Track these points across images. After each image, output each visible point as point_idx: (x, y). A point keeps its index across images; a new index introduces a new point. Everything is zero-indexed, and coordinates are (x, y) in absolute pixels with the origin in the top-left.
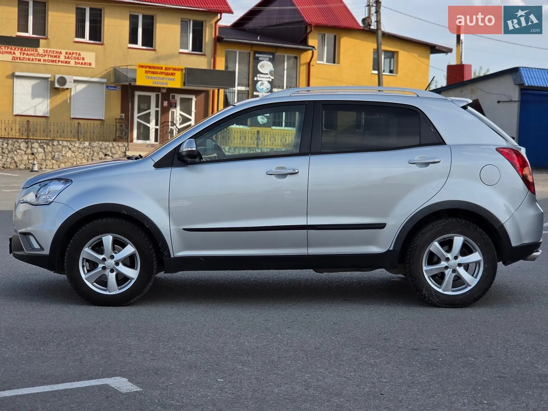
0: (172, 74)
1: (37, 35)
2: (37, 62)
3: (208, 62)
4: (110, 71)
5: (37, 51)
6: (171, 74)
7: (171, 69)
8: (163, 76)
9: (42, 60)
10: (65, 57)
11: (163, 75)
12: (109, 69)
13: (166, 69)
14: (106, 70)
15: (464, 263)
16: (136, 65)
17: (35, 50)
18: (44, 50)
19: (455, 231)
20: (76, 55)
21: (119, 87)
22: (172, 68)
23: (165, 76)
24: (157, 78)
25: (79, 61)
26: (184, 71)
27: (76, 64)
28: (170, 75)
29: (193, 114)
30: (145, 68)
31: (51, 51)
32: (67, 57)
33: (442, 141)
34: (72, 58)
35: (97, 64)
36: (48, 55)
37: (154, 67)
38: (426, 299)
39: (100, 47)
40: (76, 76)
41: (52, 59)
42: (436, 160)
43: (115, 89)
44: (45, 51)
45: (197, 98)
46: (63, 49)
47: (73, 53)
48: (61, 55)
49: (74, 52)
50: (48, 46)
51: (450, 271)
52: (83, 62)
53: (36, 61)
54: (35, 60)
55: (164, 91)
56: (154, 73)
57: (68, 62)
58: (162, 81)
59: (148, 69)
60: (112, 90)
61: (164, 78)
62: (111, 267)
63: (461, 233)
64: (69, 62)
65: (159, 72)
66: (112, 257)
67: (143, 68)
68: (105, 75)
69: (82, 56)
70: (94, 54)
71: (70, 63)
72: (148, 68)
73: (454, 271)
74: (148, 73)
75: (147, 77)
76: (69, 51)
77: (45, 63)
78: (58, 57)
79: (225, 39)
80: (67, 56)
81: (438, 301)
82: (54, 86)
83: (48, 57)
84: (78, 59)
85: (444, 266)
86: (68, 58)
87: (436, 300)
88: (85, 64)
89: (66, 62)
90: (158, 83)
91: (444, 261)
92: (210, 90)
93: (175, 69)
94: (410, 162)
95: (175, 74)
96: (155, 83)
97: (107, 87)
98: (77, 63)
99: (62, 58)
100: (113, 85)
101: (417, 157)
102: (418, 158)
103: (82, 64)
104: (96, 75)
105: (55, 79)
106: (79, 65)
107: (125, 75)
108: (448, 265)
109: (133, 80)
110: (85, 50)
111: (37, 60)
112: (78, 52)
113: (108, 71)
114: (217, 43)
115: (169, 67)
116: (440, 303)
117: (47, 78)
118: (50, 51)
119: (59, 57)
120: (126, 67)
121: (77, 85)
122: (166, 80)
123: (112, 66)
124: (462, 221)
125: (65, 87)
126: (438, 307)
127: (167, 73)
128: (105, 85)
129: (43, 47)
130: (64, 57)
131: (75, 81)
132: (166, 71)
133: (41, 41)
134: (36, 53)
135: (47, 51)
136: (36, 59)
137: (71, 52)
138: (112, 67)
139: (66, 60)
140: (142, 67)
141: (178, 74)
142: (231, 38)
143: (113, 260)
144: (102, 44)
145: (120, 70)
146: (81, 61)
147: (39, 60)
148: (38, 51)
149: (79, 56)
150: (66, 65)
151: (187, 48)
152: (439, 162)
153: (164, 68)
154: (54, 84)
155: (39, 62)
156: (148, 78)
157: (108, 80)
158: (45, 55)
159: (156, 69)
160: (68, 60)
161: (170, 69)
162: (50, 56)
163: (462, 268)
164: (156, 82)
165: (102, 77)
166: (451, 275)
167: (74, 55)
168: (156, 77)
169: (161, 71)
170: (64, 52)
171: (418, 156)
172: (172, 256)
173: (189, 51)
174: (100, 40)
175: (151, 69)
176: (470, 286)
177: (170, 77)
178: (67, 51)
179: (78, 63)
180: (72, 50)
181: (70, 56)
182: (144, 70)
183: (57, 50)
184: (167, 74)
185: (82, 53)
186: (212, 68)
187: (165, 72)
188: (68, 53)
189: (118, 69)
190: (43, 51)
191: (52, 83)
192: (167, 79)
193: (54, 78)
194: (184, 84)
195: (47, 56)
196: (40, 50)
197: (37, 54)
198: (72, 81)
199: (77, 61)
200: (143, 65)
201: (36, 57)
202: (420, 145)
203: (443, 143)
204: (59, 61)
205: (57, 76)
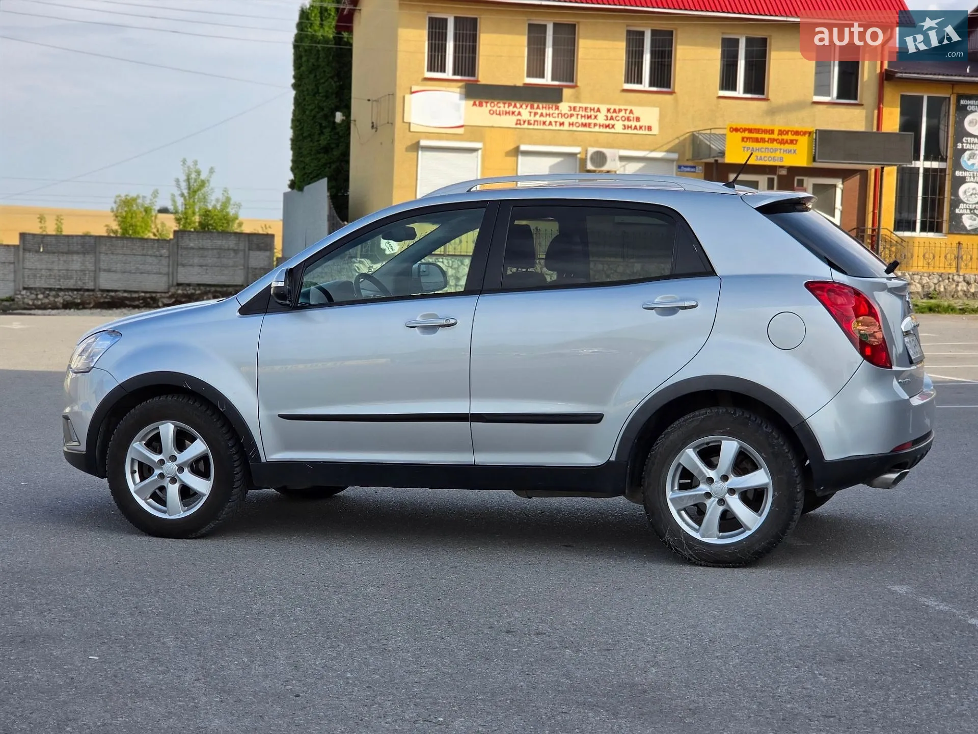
0: (792, 142)
1: (559, 80)
2: (558, 127)
3: (867, 117)
4: (685, 140)
5: (557, 108)
6: (789, 141)
7: (790, 133)
8: (775, 145)
9: (566, 124)
10: (607, 117)
11: (775, 143)
12: (683, 135)
13: (781, 132)
14: (678, 138)
15: (738, 489)
16: (725, 128)
17: (556, 106)
18: (570, 107)
19: (721, 431)
20: (626, 113)
21: (700, 168)
22: (791, 131)
23: (779, 145)
24: (763, 150)
25: (629, 123)
26: (814, 134)
27: (625, 129)
28: (789, 144)
29: (838, 213)
30: (741, 132)
31: (582, 107)
32: (609, 118)
33: (711, 270)
34: (618, 118)
35: (661, 127)
36: (578, 115)
37: (758, 131)
38: (672, 549)
39: (668, 97)
40: (625, 148)
41: (584, 121)
42: (688, 304)
43: (692, 170)
44: (572, 109)
45: (845, 183)
46: (603, 102)
47: (620, 110)
48: (598, 113)
49: (622, 107)
50: (577, 99)
51: (714, 501)
52: (638, 124)
53: (556, 125)
54: (554, 124)
55: (784, 172)
56: (757, 140)
57: (611, 126)
58: (773, 155)
59: (747, 134)
60: (687, 172)
61: (776, 150)
62: (172, 475)
63: (732, 434)
64: (613, 126)
65: (767, 140)
66: (173, 458)
67: (739, 133)
68: (675, 146)
69: (636, 114)
70: (656, 111)
71: (615, 127)
72: (747, 132)
73: (722, 501)
74: (746, 141)
75: (744, 147)
76: (612, 107)
77: (571, 128)
78: (593, 117)
79: (899, 75)
80: (609, 115)
81: (691, 555)
82: (586, 167)
83: (577, 118)
84: (628, 119)
85: (704, 492)
86: (612, 118)
87: (688, 552)
88: (641, 128)
89: (608, 126)
90: (765, 159)
91: (704, 483)
92: (871, 170)
93: (797, 133)
94: (645, 307)
95: (797, 141)
96: (759, 158)
97: (680, 167)
98: (626, 127)
99: (601, 119)
100: (690, 164)
101: (658, 298)
102: (662, 298)
103: (636, 128)
104: (660, 147)
105: (586, 156)
106: (629, 131)
107: (707, 145)
108: (711, 491)
109: (720, 155)
110: (641, 104)
111: (558, 124)
112: (629, 108)
113: (682, 138)
114: (885, 82)
115: (787, 129)
116: (695, 558)
117: (573, 155)
118: (580, 107)
119: (596, 117)
120: (708, 132)
121: (627, 164)
122: (780, 152)
123: (688, 131)
124: (735, 413)
125: (605, 168)
126: (695, 564)
127: (783, 140)
128: (675, 163)
129: (569, 101)
130: (605, 118)
131: (622, 158)
132: (780, 137)
133: (567, 92)
134: (557, 112)
135: (575, 108)
136: (556, 122)
137: (617, 108)
138: (688, 133)
139: (607, 122)
140: (736, 130)
141: (804, 141)
142: (910, 73)
143: (174, 463)
144: (671, 93)
145: (700, 137)
146: (633, 124)
147: (562, 124)
148: (560, 108)
149: (631, 115)
150: (608, 130)
151: (828, 94)
152: (695, 306)
153: (776, 132)
154: (586, 164)
155: (562, 128)
156: (746, 149)
157: (682, 155)
158: (572, 115)
159: (762, 133)
160: (612, 122)
161: (787, 133)
162: (579, 117)
163: (736, 496)
164: (761, 157)
165: (668, 151)
166: (715, 508)
167: (622, 114)
168: (762, 148)
169: (772, 136)
170: (604, 109)
171: (663, 296)
172: (263, 460)
173: (832, 98)
174: (669, 86)
175: (752, 134)
176: (749, 529)
177: (787, 147)
178: (609, 107)
179: (628, 127)
180: (619, 105)
181: (614, 115)
182: (739, 135)
183: (592, 106)
184: (782, 142)
185: (634, 109)
186: (875, 130)
187: (778, 139)
188: (612, 111)
189: (697, 135)
190: (569, 109)
191: (583, 162)
192: (782, 151)
193: (586, 154)
194: (814, 160)
195: (575, 116)
196: (564, 107)
197: (558, 114)
198: (617, 158)
199: (626, 123)
200: (739, 127)
201: (556, 119)
202: (673, 276)
203: (711, 272)
204: (595, 125)
205: (591, 150)
